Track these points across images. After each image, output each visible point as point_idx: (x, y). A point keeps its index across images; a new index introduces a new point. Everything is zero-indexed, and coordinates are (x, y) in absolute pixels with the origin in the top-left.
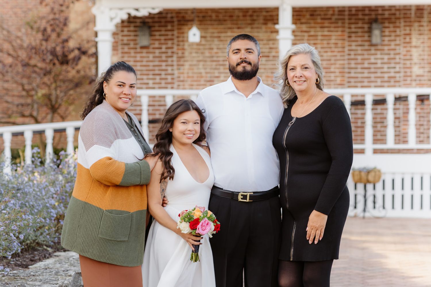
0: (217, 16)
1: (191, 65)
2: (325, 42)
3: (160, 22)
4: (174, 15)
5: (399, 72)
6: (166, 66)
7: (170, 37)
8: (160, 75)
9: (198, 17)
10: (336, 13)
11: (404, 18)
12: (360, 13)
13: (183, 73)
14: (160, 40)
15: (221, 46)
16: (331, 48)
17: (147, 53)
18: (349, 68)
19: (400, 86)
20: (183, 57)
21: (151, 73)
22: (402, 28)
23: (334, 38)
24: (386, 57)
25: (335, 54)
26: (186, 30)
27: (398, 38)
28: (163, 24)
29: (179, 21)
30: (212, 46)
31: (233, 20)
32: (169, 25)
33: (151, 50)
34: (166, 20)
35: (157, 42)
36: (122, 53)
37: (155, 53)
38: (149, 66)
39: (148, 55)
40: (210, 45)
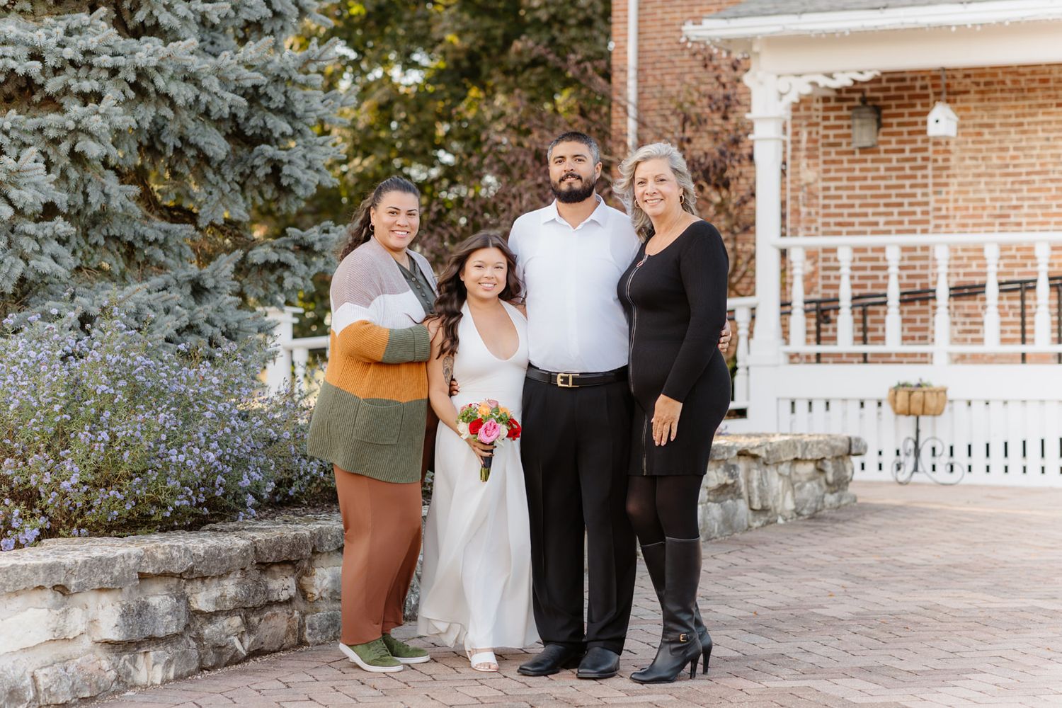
0: (1014, 82)
1: (960, 184)
3: (901, 97)
4: (928, 82)
6: (912, 186)
7: (919, 127)
8: (901, 205)
9: (978, 84)
13: (946, 201)
14: (901, 134)
15: (1024, 144)
17: (873, 161)
20: (947, 168)
21: (882, 201)
28: (906, 101)
30: (1006, 144)
31: (1048, 89)
32: (918, 102)
33: (883, 156)
34: (911, 92)
35: (894, 139)
36: (825, 162)
37: (890, 160)
38: (878, 187)
39: (876, 165)
40: (1001, 141)
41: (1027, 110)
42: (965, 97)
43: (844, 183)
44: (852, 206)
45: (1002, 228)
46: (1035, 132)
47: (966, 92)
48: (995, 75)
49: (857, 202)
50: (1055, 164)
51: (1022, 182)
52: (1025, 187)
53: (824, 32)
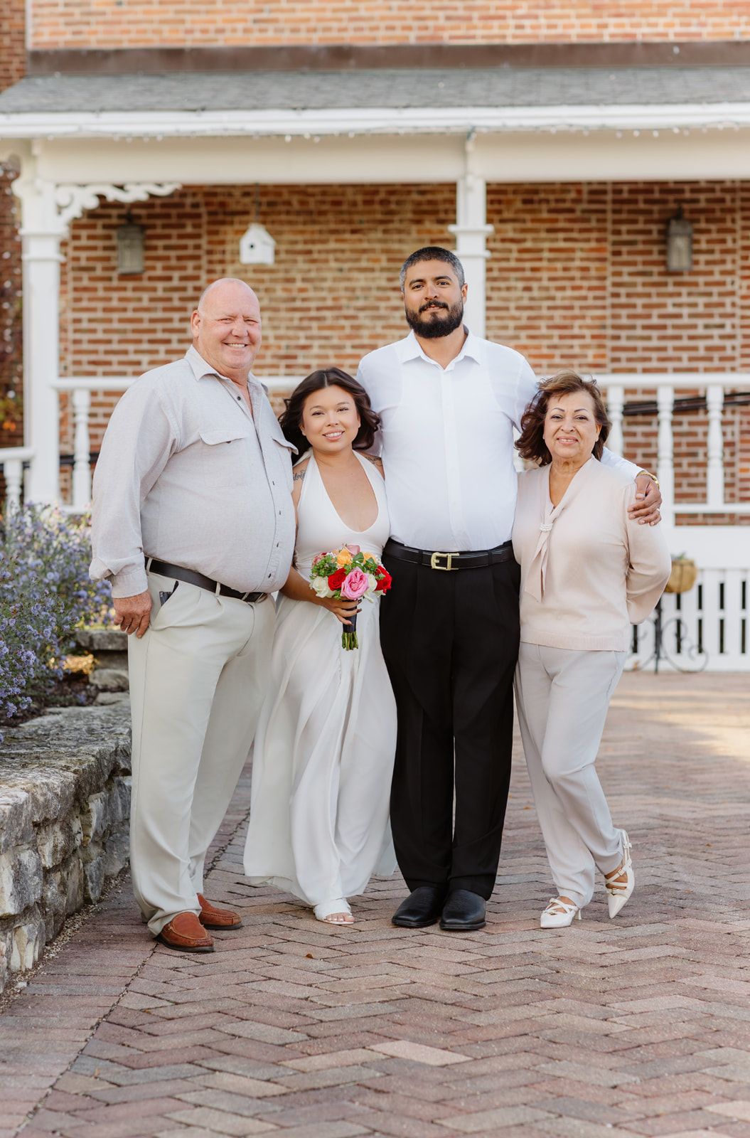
0: (302, 203)
2: (559, 265)
3: (168, 216)
4: (200, 199)
5: (732, 337)
6: (181, 320)
7: (190, 252)
8: (168, 341)
9: (259, 204)
10: (585, 196)
11: (743, 209)
12: (641, 197)
14: (168, 258)
15: (313, 275)
16: (572, 279)
17: (135, 289)
18: (615, 327)
19: (733, 369)
21: (146, 337)
22: (738, 235)
23: (579, 254)
24: (701, 301)
25: (583, 293)
26: (229, 237)
27: (729, 257)
28: (174, 221)
29: (210, 213)
30: (292, 275)
31: (341, 212)
32: (189, 223)
33: (146, 283)
34: (181, 211)
35: (159, 265)
36: (76, 289)
37: (154, 289)
38: (140, 321)
39: (137, 294)
40: (287, 271)
41: (317, 237)
42: (245, 218)
43: (100, 315)
44: (109, 342)
45: (288, 371)
46: (326, 261)
47: (246, 213)
48: (279, 194)
49: (115, 337)
50: (350, 299)
51: (311, 319)
52: (314, 324)
53: (130, 135)
